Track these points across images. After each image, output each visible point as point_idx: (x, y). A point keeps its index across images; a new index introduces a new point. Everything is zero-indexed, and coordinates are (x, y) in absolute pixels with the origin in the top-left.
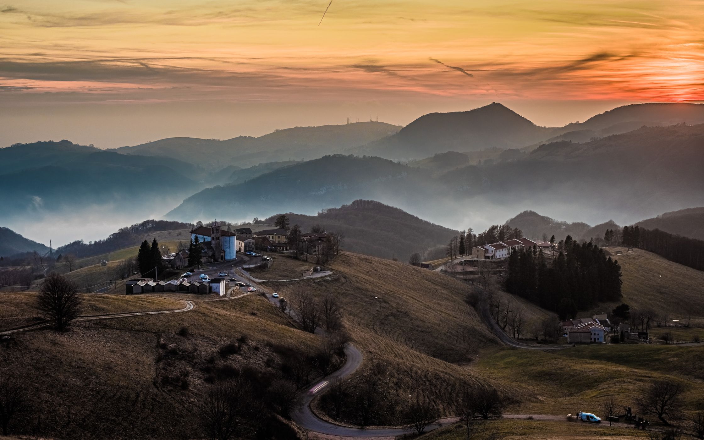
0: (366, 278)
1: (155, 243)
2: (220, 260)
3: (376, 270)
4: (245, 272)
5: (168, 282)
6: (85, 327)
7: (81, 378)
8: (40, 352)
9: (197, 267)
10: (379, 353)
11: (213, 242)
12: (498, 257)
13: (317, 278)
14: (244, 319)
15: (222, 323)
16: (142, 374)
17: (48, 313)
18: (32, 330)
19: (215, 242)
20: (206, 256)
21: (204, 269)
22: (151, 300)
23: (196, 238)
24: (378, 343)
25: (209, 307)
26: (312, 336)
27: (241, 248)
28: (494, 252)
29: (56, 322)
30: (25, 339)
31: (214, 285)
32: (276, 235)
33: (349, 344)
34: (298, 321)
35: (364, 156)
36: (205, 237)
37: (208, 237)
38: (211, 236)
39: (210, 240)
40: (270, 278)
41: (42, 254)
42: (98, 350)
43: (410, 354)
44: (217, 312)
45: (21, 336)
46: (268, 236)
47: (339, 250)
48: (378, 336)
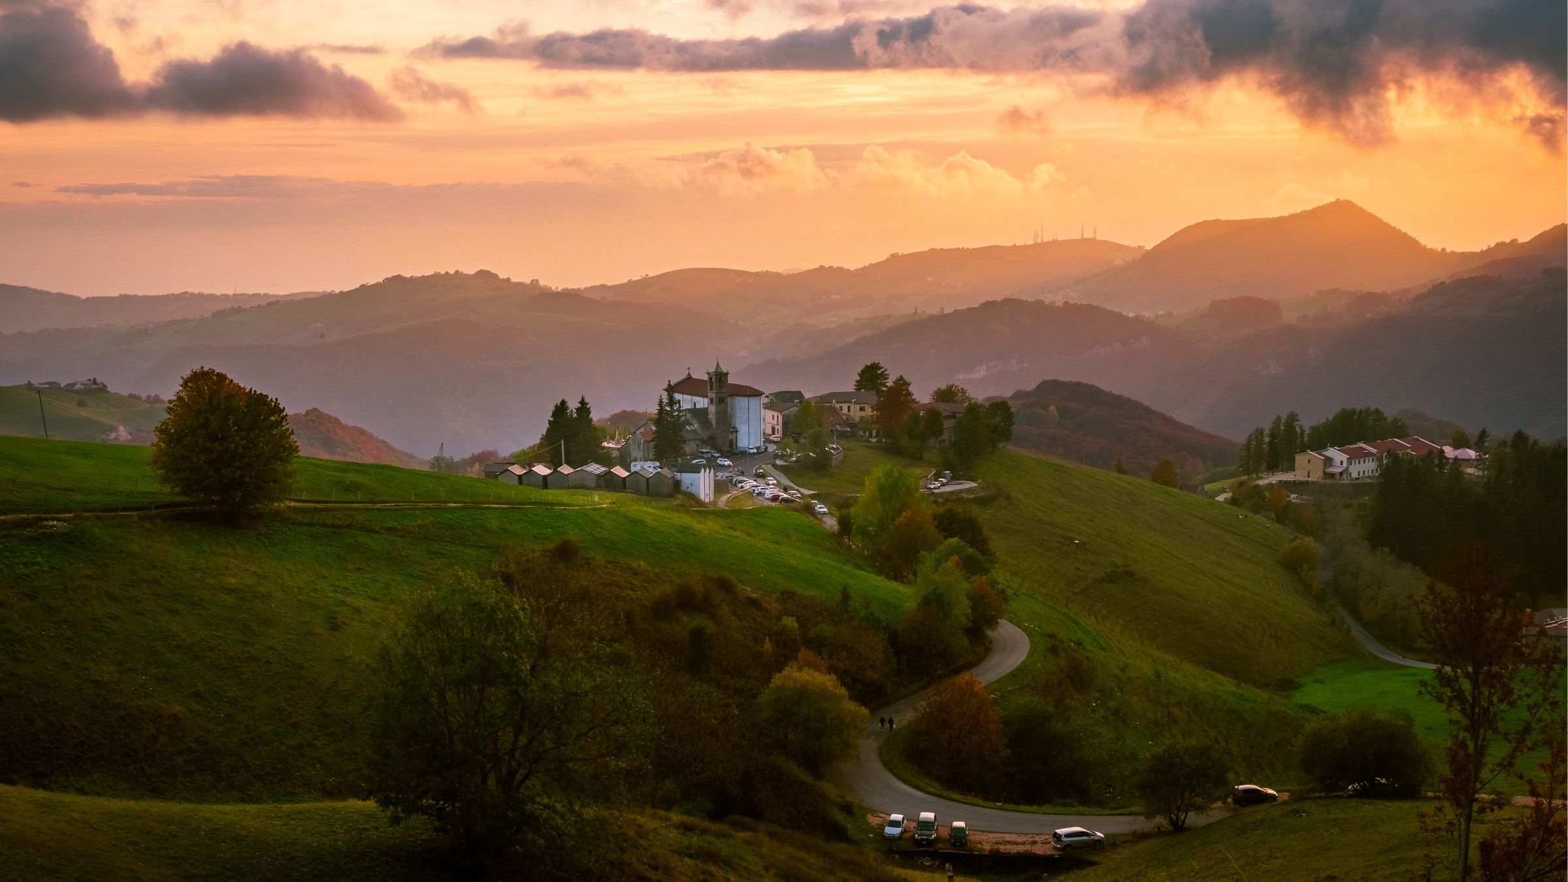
0: (1054, 501)
1: (583, 407)
2: (726, 449)
4: (779, 473)
11: (713, 410)
12: (1354, 476)
13: (942, 494)
19: (716, 408)
20: (695, 440)
27: (777, 427)
28: (1345, 464)
32: (855, 403)
36: (696, 399)
37: (701, 399)
38: (707, 397)
39: (706, 406)
40: (834, 488)
46: (837, 405)
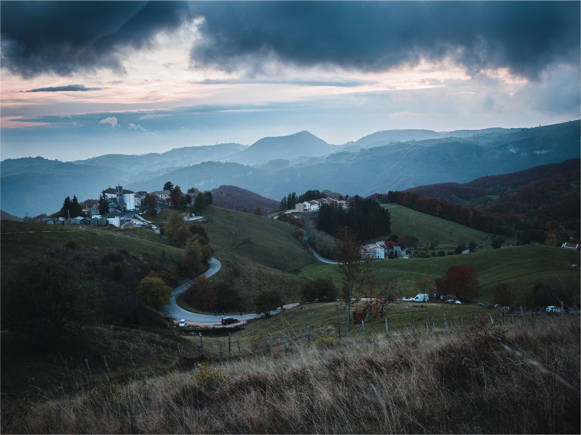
1: (75, 199)
2: (122, 210)
4: (140, 217)
12: (312, 210)
13: (191, 221)
19: (119, 197)
20: (113, 208)
27: (139, 203)
28: (309, 206)
32: (164, 194)
35: (227, 162)
36: (112, 195)
37: (114, 195)
38: (116, 194)
39: (116, 197)
40: (158, 221)
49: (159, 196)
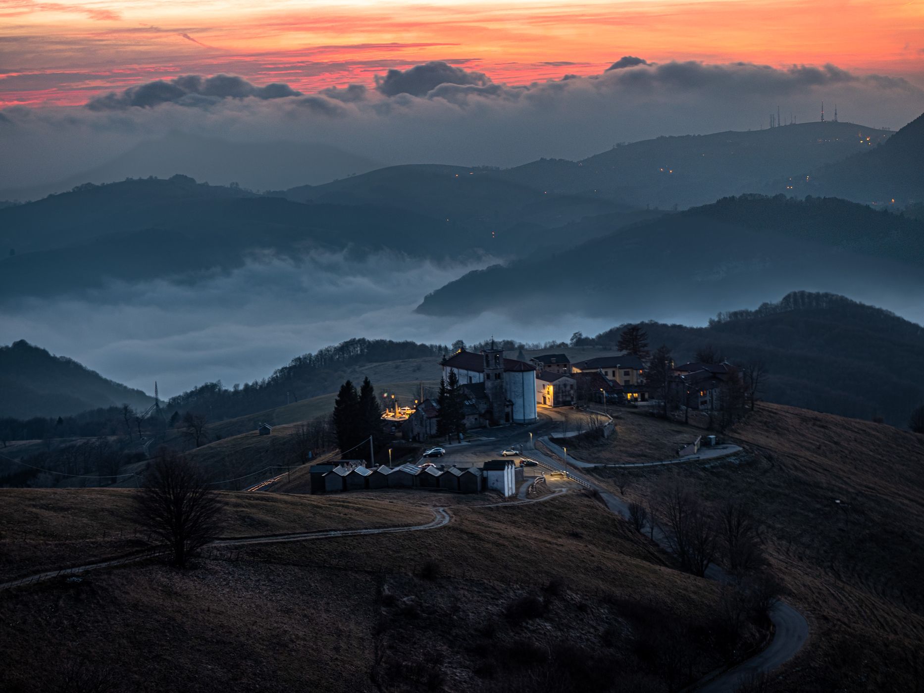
0: (814, 459)
1: (367, 387)
2: (502, 422)
3: (836, 443)
4: (556, 446)
5: (397, 469)
6: (229, 560)
7: (225, 664)
8: (141, 610)
9: (456, 437)
10: (846, 621)
11: (489, 384)
13: (709, 461)
14: (555, 546)
15: (510, 553)
16: (347, 657)
17: (155, 532)
18: (124, 566)
19: (493, 384)
21: (469, 442)
22: (363, 505)
23: (452, 377)
24: (844, 599)
25: (483, 520)
26: (701, 582)
29: (171, 550)
30: (111, 583)
31: (492, 475)
32: (620, 368)
33: (779, 600)
34: (669, 550)
35: (809, 198)
36: (471, 373)
37: (477, 374)
38: (483, 372)
39: (482, 380)
40: (609, 460)
41: (140, 410)
42: (257, 606)
43: (912, 622)
44: (499, 531)
45: (103, 577)
46: (603, 371)
47: (756, 400)
48: (841, 584)
49: (606, 373)
